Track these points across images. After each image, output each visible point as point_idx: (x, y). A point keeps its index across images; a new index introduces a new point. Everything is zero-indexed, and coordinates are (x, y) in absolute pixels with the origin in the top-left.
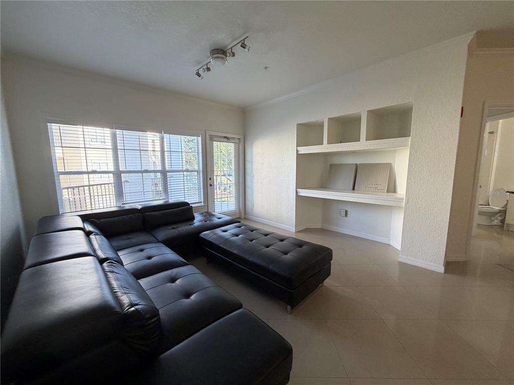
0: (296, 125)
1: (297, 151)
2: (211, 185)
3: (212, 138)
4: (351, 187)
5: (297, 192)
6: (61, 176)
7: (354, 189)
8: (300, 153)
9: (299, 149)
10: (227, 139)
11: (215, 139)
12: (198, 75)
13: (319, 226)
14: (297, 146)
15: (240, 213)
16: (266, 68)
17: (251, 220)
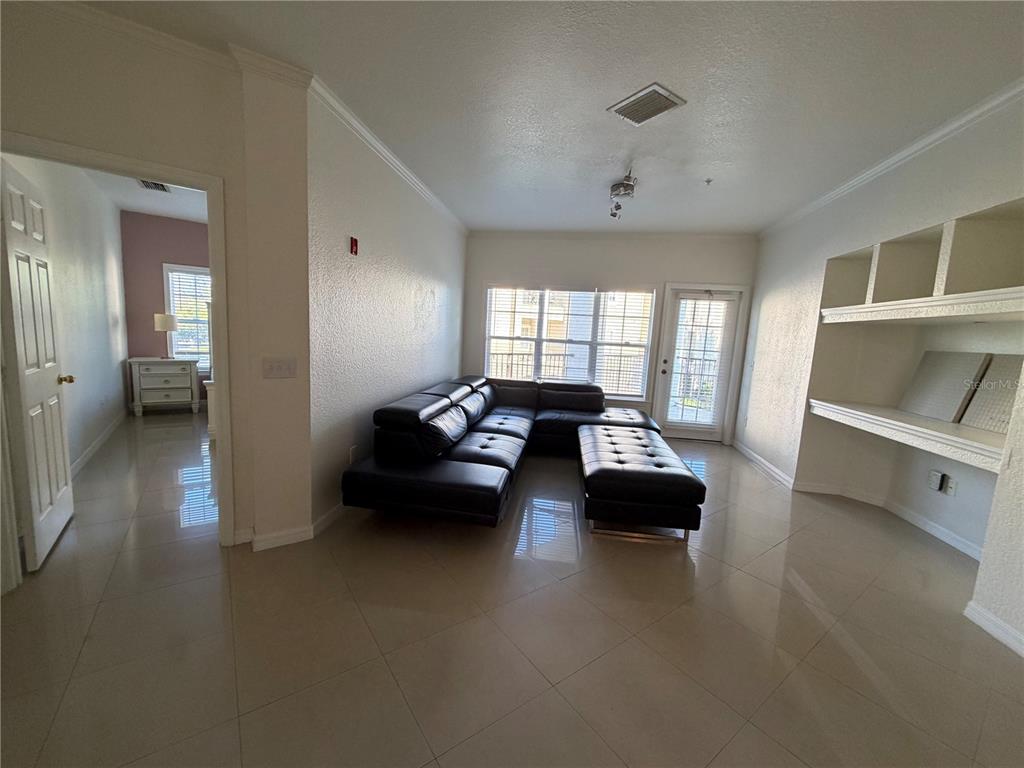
0: (825, 262)
1: (821, 317)
2: (664, 372)
3: (679, 295)
4: (953, 413)
5: (809, 406)
6: (493, 341)
7: (959, 420)
8: (826, 321)
9: (824, 314)
10: (709, 294)
11: (681, 295)
12: (614, 215)
13: (878, 500)
14: (821, 308)
15: (723, 434)
16: (708, 181)
17: (740, 453)
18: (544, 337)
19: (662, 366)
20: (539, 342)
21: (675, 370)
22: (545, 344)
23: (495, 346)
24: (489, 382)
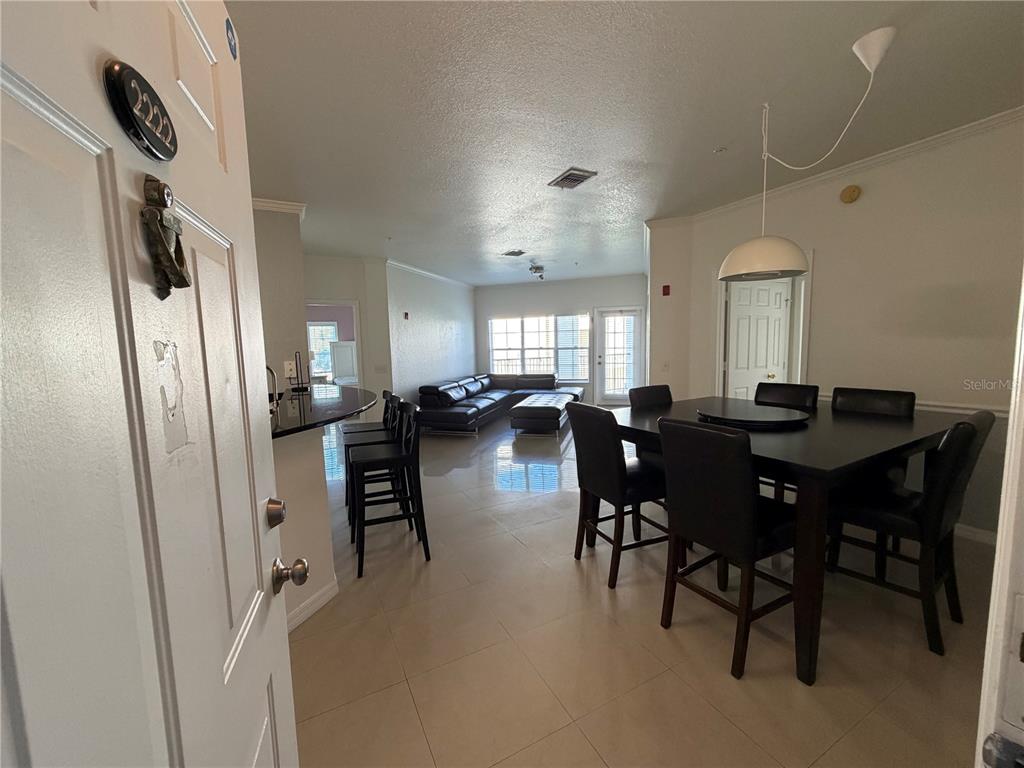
2: (600, 363)
3: (603, 314)
6: (495, 352)
11: (605, 314)
18: (526, 347)
19: (598, 360)
20: (523, 350)
21: (607, 361)
22: (526, 351)
23: (497, 355)
24: (489, 376)
